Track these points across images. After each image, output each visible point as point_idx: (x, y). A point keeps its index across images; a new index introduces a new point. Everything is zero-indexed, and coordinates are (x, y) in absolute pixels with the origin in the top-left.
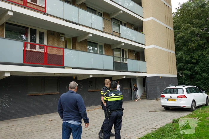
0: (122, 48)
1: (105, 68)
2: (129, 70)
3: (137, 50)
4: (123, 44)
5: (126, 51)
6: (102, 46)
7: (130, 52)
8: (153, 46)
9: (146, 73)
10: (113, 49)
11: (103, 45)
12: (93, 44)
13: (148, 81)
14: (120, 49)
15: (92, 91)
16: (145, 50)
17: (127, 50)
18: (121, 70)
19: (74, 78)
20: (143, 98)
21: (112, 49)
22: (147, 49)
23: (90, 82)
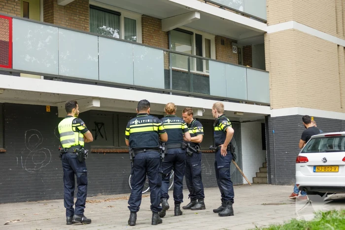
0: (195, 32)
1: (137, 83)
2: (213, 93)
3: (242, 38)
4: (198, 16)
5: (208, 42)
6: (134, 22)
7: (223, 43)
8: (290, 25)
9: (269, 105)
10: (168, 33)
11: (138, 18)
12: (107, 15)
13: (273, 131)
14: (191, 33)
15: (102, 151)
16: (266, 39)
17: (212, 38)
18: (188, 93)
19: (48, 110)
20: (260, 180)
21: (166, 30)
22: (272, 34)
23: (97, 124)
